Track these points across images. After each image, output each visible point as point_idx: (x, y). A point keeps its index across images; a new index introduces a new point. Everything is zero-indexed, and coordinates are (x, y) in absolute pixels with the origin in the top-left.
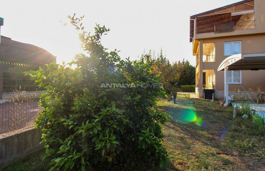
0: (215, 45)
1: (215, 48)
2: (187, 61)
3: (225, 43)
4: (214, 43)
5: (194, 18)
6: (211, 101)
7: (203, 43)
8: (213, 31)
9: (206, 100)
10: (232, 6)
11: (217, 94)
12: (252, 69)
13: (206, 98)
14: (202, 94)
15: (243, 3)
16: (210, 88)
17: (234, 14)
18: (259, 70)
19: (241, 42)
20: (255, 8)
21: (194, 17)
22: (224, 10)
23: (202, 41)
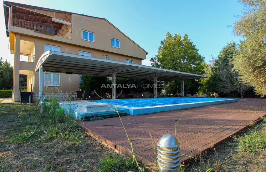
0: (35, 45)
1: (34, 48)
2: (6, 61)
3: (45, 45)
4: (34, 42)
5: (10, 6)
6: (27, 104)
7: (21, 39)
8: (33, 29)
9: (23, 103)
10: (53, 11)
11: (36, 97)
12: (67, 73)
13: (22, 102)
14: (18, 98)
15: (63, 13)
16: (29, 90)
17: (54, 20)
18: (72, 75)
19: (60, 48)
20: (72, 21)
21: (9, 4)
22: (46, 12)
23: (19, 37)
